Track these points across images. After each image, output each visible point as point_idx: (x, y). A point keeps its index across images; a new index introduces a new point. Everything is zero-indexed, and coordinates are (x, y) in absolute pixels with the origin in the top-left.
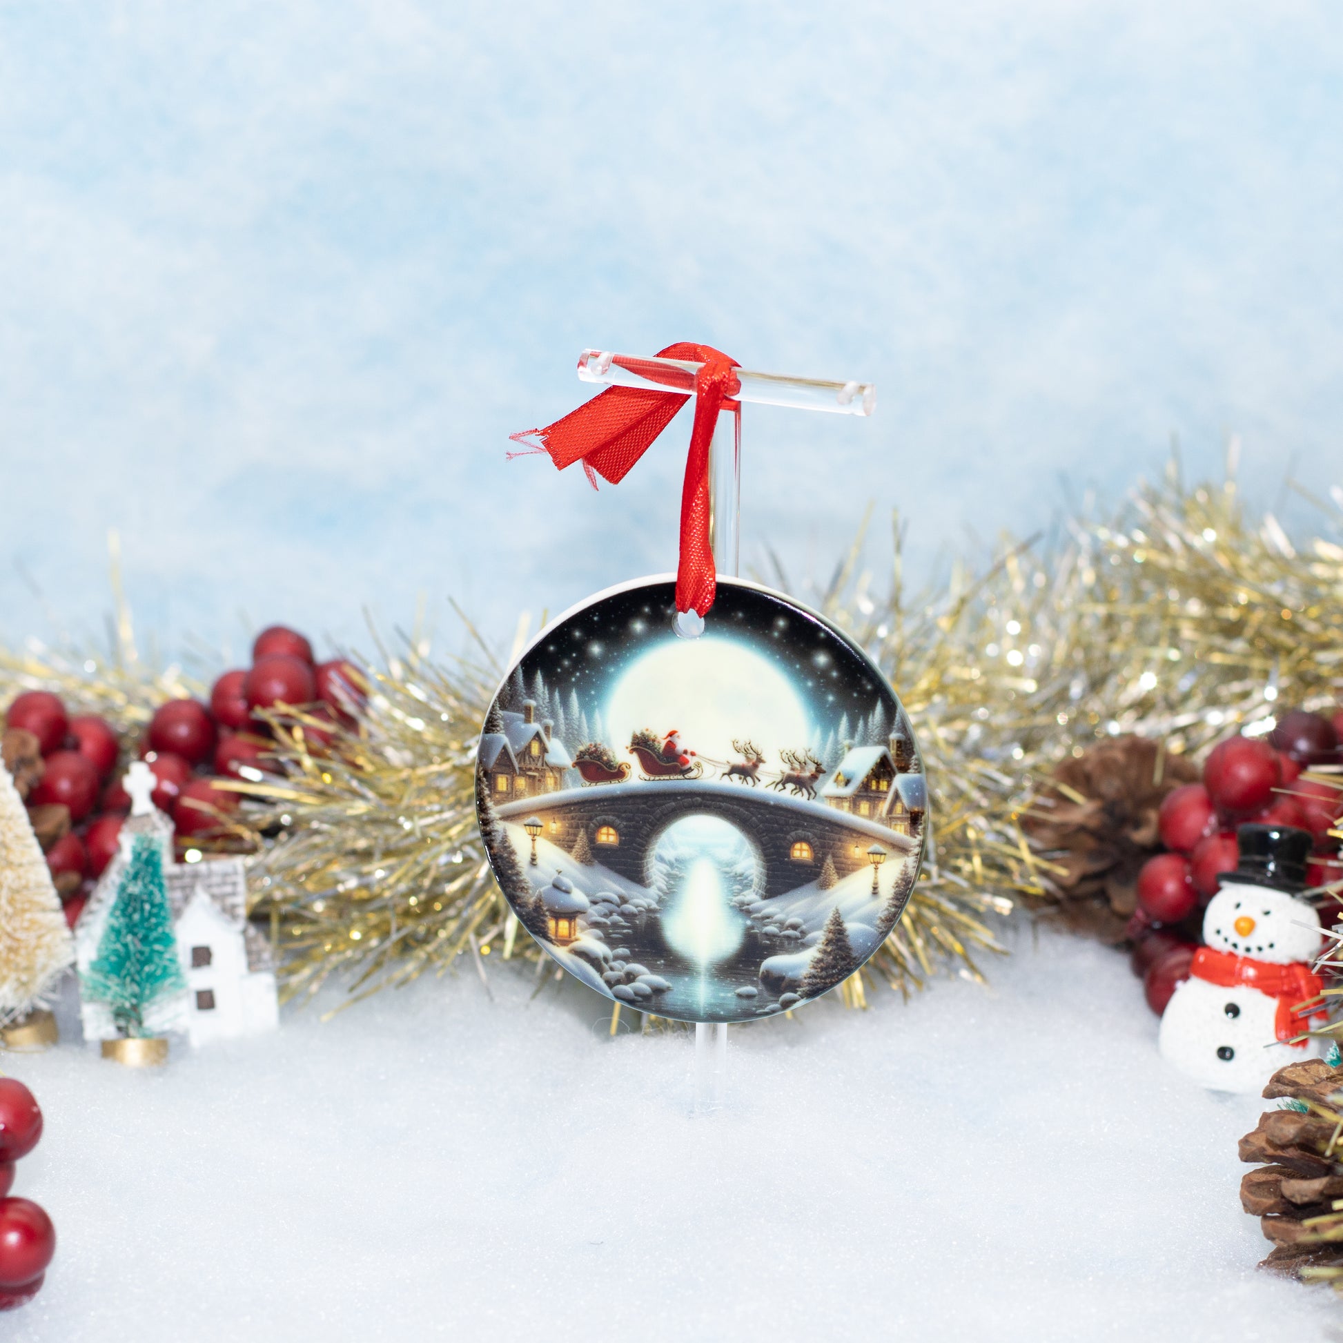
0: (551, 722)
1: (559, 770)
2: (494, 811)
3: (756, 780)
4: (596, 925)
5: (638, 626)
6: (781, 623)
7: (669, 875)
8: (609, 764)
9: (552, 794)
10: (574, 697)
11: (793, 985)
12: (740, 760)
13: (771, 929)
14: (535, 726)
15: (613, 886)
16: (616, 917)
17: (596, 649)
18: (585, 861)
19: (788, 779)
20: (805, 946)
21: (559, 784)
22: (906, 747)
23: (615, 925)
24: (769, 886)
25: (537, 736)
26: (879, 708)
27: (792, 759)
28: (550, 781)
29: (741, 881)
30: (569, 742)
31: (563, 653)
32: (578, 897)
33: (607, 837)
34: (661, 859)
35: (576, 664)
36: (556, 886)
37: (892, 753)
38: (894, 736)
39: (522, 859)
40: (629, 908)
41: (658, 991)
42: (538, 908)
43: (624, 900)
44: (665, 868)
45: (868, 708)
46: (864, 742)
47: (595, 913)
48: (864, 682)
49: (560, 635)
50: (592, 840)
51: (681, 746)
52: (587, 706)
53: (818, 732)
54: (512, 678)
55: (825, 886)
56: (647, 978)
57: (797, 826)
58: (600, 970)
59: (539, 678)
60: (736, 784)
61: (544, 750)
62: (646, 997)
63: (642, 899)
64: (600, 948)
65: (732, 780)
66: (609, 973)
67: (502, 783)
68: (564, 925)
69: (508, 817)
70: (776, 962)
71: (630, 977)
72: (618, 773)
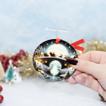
0: (42, 50)
1: (42, 55)
2: (35, 58)
3: (62, 58)
4: (43, 70)
5: (52, 42)
6: (66, 44)
7: (52, 66)
8: (47, 55)
9: (41, 57)
10: (45, 48)
11: (63, 78)
12: (60, 56)
13: (62, 72)
14: (40, 51)
15: (46, 67)
16: (46, 70)
17: (47, 44)
18: (43, 64)
19: (65, 58)
20: (65, 74)
21: (42, 56)
22: (77, 56)
23: (45, 71)
24: (62, 68)
25: (40, 52)
26: (75, 52)
27: (66, 56)
28: (41, 56)
29: (59, 67)
30: (43, 53)
31: (44, 44)
32: (42, 68)
33: (46, 62)
34: (51, 64)
35: (45, 45)
36: (40, 66)
37: (76, 56)
38: (76, 55)
39: (37, 63)
40: (47, 69)
41: (49, 77)
42: (38, 68)
43: (47, 68)
44: (51, 65)
45: (74, 52)
46: (73, 55)
47: (43, 69)
48: (73, 50)
50: (44, 62)
51: (55, 54)
52: (46, 49)
53: (69, 54)
54: (38, 46)
55: (68, 68)
56: (48, 76)
57: (65, 62)
58: (43, 75)
59: (41, 46)
60: (60, 58)
61: (41, 53)
62: (48, 78)
63: (48, 68)
64: (43, 73)
66: (44, 75)
67: (36, 56)
68: (40, 70)
69: (36, 59)
70: (62, 75)
71: (46, 76)
72: (48, 56)
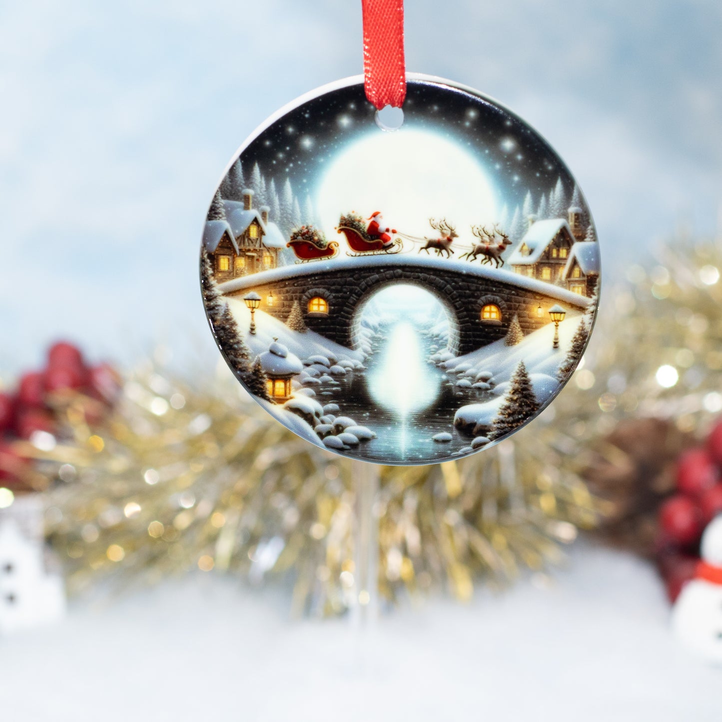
0: (267, 209)
1: (276, 250)
2: (218, 288)
3: (450, 252)
4: (309, 384)
5: (345, 121)
6: (472, 114)
7: (373, 339)
8: (319, 243)
9: (269, 271)
10: (288, 185)
11: (483, 431)
12: (436, 236)
13: (464, 382)
14: (253, 213)
15: (323, 349)
16: (326, 377)
17: (307, 143)
18: (299, 329)
19: (479, 251)
20: (493, 395)
21: (274, 263)
22: (583, 219)
23: (325, 384)
24: (462, 345)
25: (256, 221)
26: (559, 186)
27: (482, 233)
28: (267, 260)
29: (437, 341)
30: (284, 224)
31: (278, 146)
32: (293, 361)
33: (319, 307)
34: (367, 325)
35: (290, 157)
36: (272, 352)
37: (570, 225)
38: (572, 210)
39: (242, 329)
40: (338, 368)
41: (364, 440)
42: (257, 372)
43: (333, 362)
44: (369, 332)
45: (547, 185)
46: (546, 216)
47: (307, 374)
48: (546, 163)
49: (275, 131)
50: (304, 310)
51: (382, 226)
52: (299, 192)
53: (505, 209)
54: (232, 171)
55: (511, 342)
56: (354, 428)
57: (487, 291)
58: (311, 422)
59: (257, 170)
60: (433, 257)
61: (261, 233)
62: (354, 446)
63: (348, 360)
64: (312, 405)
65: (429, 254)
66: (320, 426)
67: (224, 263)
68: (280, 385)
69: (231, 293)
70: (466, 411)
71: (339, 429)
72: (329, 251)
